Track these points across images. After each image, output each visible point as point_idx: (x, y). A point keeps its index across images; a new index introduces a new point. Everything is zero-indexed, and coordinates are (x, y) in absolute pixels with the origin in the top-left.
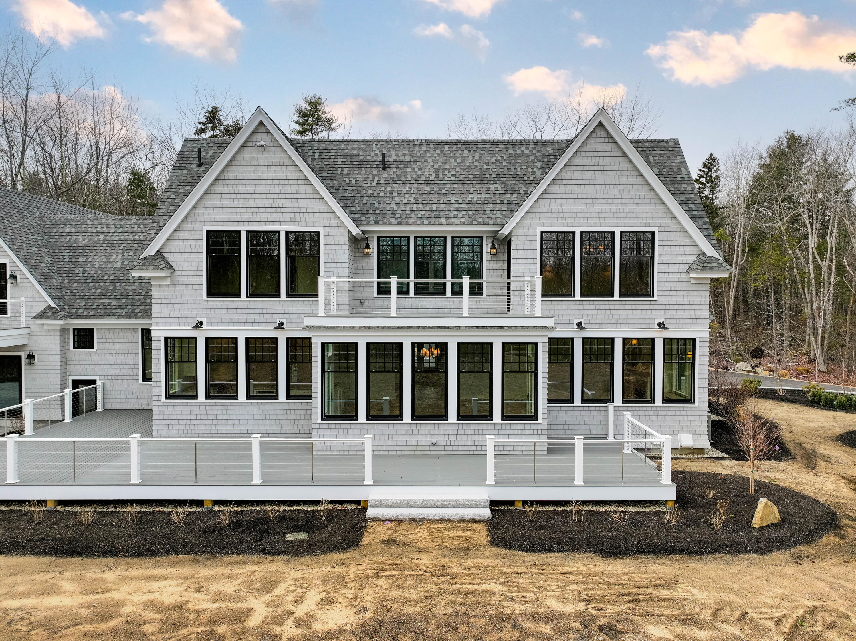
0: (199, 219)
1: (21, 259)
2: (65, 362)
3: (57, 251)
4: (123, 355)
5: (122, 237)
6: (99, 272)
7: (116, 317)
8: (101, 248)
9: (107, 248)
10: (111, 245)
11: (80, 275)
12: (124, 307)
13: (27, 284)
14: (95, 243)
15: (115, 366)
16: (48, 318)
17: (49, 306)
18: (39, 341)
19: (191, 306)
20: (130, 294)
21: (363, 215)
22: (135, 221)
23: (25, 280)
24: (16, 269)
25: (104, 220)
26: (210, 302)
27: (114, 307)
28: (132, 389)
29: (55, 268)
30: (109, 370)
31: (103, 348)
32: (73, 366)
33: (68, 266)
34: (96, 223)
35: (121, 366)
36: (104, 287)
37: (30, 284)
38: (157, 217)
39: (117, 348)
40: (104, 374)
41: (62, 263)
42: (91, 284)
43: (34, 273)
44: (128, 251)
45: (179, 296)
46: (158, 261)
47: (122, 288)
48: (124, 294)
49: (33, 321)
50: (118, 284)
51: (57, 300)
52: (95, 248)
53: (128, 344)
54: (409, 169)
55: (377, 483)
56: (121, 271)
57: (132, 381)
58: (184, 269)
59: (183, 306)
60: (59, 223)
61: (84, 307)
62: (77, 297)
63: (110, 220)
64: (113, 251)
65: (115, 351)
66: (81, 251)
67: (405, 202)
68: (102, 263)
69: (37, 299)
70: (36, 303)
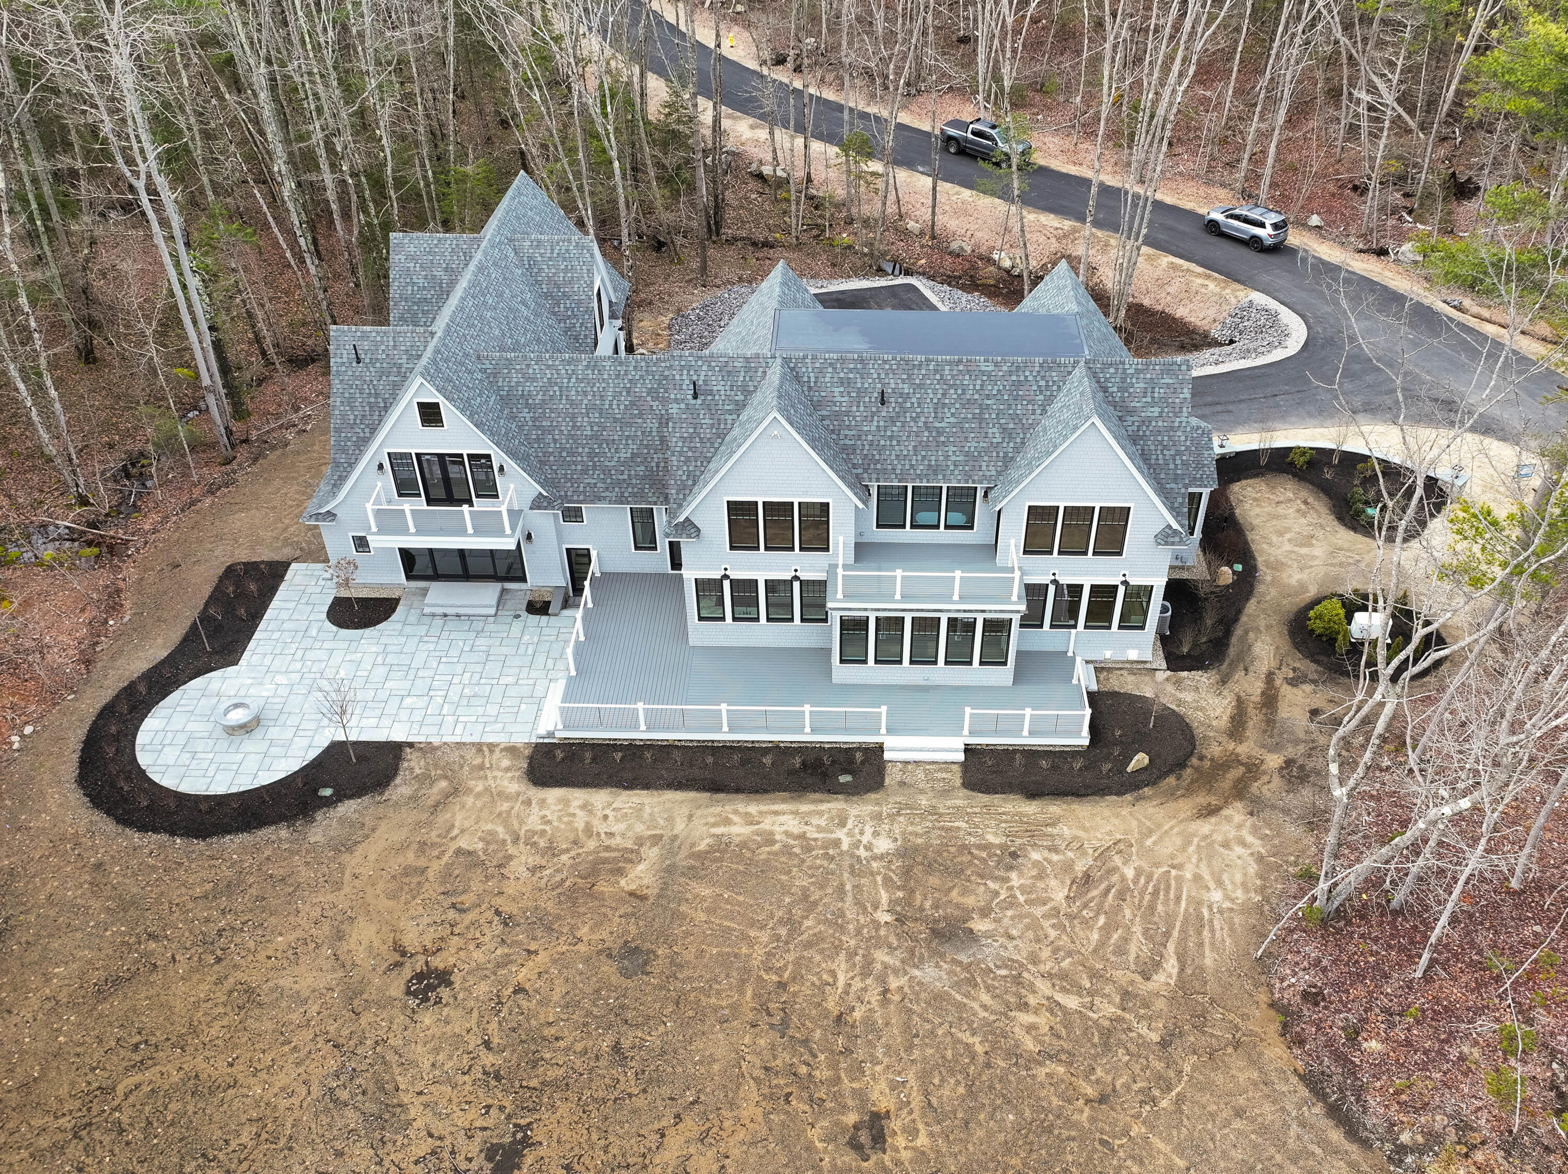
0: (720, 492)
1: (503, 449)
2: (558, 535)
4: (614, 528)
6: (570, 441)
7: (607, 502)
8: (561, 406)
11: (552, 445)
13: (515, 473)
14: (552, 398)
15: (606, 537)
16: (543, 507)
17: (539, 494)
18: (534, 521)
19: (716, 556)
20: (613, 472)
21: (866, 470)
23: (513, 471)
24: (500, 458)
25: (550, 363)
26: (732, 554)
27: (601, 489)
28: (625, 556)
30: (602, 540)
31: (593, 523)
32: (565, 537)
33: (535, 432)
34: (544, 370)
35: (613, 537)
36: (583, 463)
37: (519, 475)
39: (607, 523)
40: (597, 543)
42: (567, 458)
44: (591, 410)
45: (705, 549)
47: (601, 463)
48: (606, 472)
50: (596, 459)
51: (543, 485)
52: (554, 406)
53: (618, 519)
54: (908, 405)
55: (890, 731)
56: (594, 442)
57: (625, 550)
58: (709, 529)
59: (709, 556)
60: (501, 366)
61: (571, 489)
62: (559, 476)
63: (557, 365)
64: (575, 410)
65: (604, 525)
66: (541, 410)
67: (905, 453)
68: (569, 428)
69: (527, 488)
70: (528, 492)
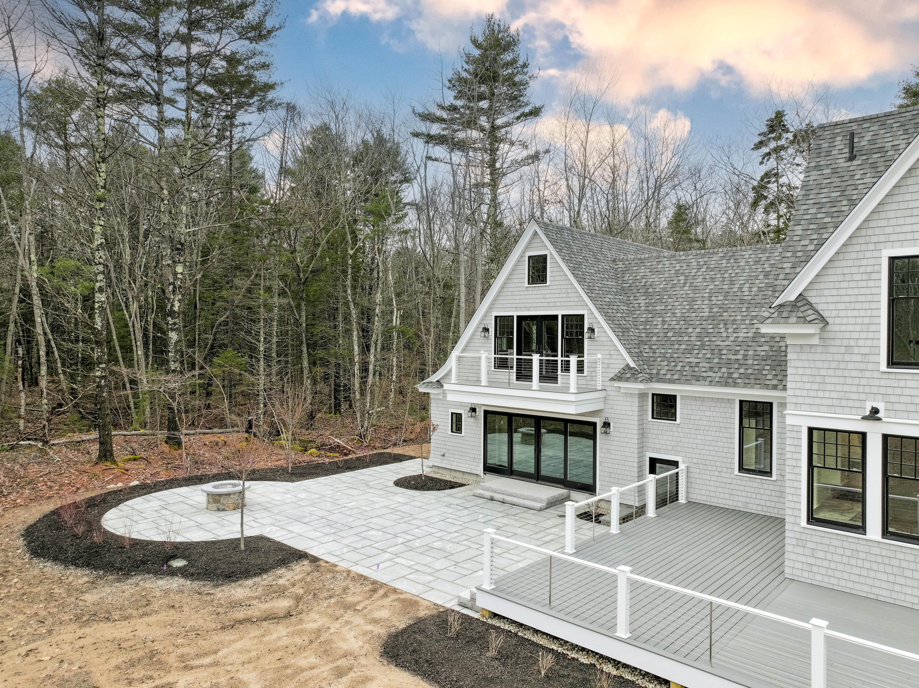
0: (875, 239)
1: (600, 310)
2: (642, 434)
3: (632, 298)
4: (713, 434)
5: (707, 277)
6: (682, 322)
7: (707, 383)
8: (682, 292)
9: (689, 292)
10: (695, 289)
11: (659, 327)
12: (716, 370)
13: (605, 339)
14: (674, 286)
15: (702, 447)
16: (627, 380)
17: (628, 365)
18: (615, 407)
19: (856, 381)
20: (724, 352)
22: (722, 255)
23: (603, 334)
24: (594, 321)
25: (683, 258)
26: (893, 376)
27: (703, 369)
28: (724, 480)
29: (631, 319)
30: (695, 451)
31: (688, 421)
32: (651, 440)
33: (644, 316)
34: (674, 262)
35: (711, 448)
36: (689, 343)
37: (607, 339)
38: (791, 243)
39: (705, 423)
40: (688, 455)
41: (638, 312)
42: (673, 339)
43: (612, 326)
44: (716, 295)
45: (834, 365)
46: (802, 309)
47: (712, 343)
48: (716, 352)
49: (609, 383)
50: (707, 339)
51: (636, 359)
52: (675, 293)
53: (720, 420)
56: (710, 322)
57: (724, 470)
58: (845, 321)
59: (842, 380)
60: (633, 265)
61: (666, 368)
62: (657, 355)
63: (691, 257)
64: (698, 295)
65: (703, 428)
66: (658, 297)
68: (684, 311)
69: (614, 357)
70: (613, 361)
